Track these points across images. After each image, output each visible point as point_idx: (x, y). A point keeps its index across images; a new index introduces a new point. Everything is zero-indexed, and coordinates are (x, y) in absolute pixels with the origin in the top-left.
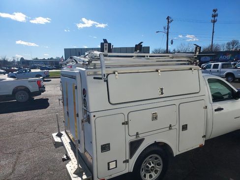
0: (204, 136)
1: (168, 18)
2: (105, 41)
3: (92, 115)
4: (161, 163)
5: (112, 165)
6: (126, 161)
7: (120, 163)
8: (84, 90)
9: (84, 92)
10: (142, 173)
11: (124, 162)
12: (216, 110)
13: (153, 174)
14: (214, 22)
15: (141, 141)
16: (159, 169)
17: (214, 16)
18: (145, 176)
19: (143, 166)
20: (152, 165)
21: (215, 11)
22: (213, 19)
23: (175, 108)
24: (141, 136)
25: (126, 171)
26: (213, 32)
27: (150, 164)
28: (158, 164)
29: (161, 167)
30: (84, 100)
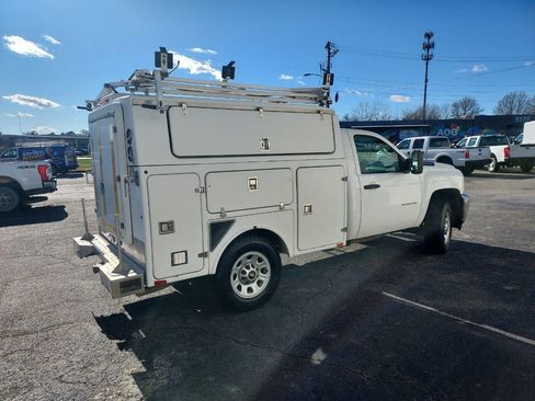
0: (345, 230)
1: (328, 46)
2: (163, 50)
3: (142, 170)
4: (269, 268)
5: (180, 258)
6: (203, 255)
7: (193, 257)
8: (129, 130)
9: (129, 133)
10: (235, 284)
11: (200, 255)
12: (366, 187)
13: (254, 286)
14: (428, 59)
15: (228, 224)
16: (266, 278)
17: (428, 47)
18: (239, 288)
19: (235, 269)
20: (252, 269)
21: (428, 36)
22: (425, 53)
23: (290, 175)
24: (229, 216)
25: (204, 272)
26: (426, 81)
27: (248, 268)
28: (264, 271)
29: (268, 275)
30: (130, 148)
